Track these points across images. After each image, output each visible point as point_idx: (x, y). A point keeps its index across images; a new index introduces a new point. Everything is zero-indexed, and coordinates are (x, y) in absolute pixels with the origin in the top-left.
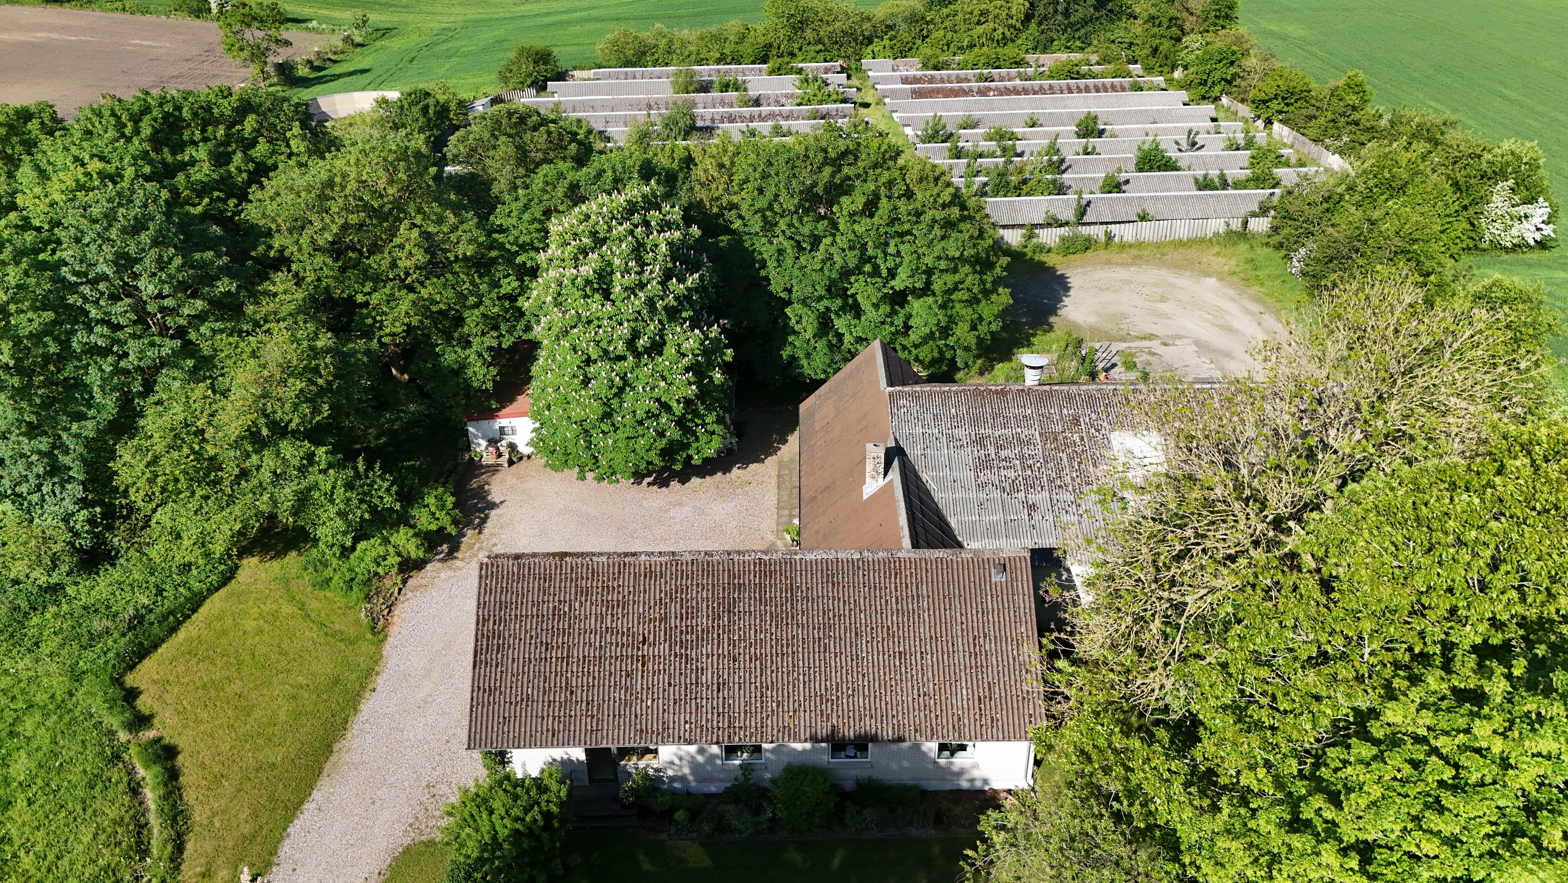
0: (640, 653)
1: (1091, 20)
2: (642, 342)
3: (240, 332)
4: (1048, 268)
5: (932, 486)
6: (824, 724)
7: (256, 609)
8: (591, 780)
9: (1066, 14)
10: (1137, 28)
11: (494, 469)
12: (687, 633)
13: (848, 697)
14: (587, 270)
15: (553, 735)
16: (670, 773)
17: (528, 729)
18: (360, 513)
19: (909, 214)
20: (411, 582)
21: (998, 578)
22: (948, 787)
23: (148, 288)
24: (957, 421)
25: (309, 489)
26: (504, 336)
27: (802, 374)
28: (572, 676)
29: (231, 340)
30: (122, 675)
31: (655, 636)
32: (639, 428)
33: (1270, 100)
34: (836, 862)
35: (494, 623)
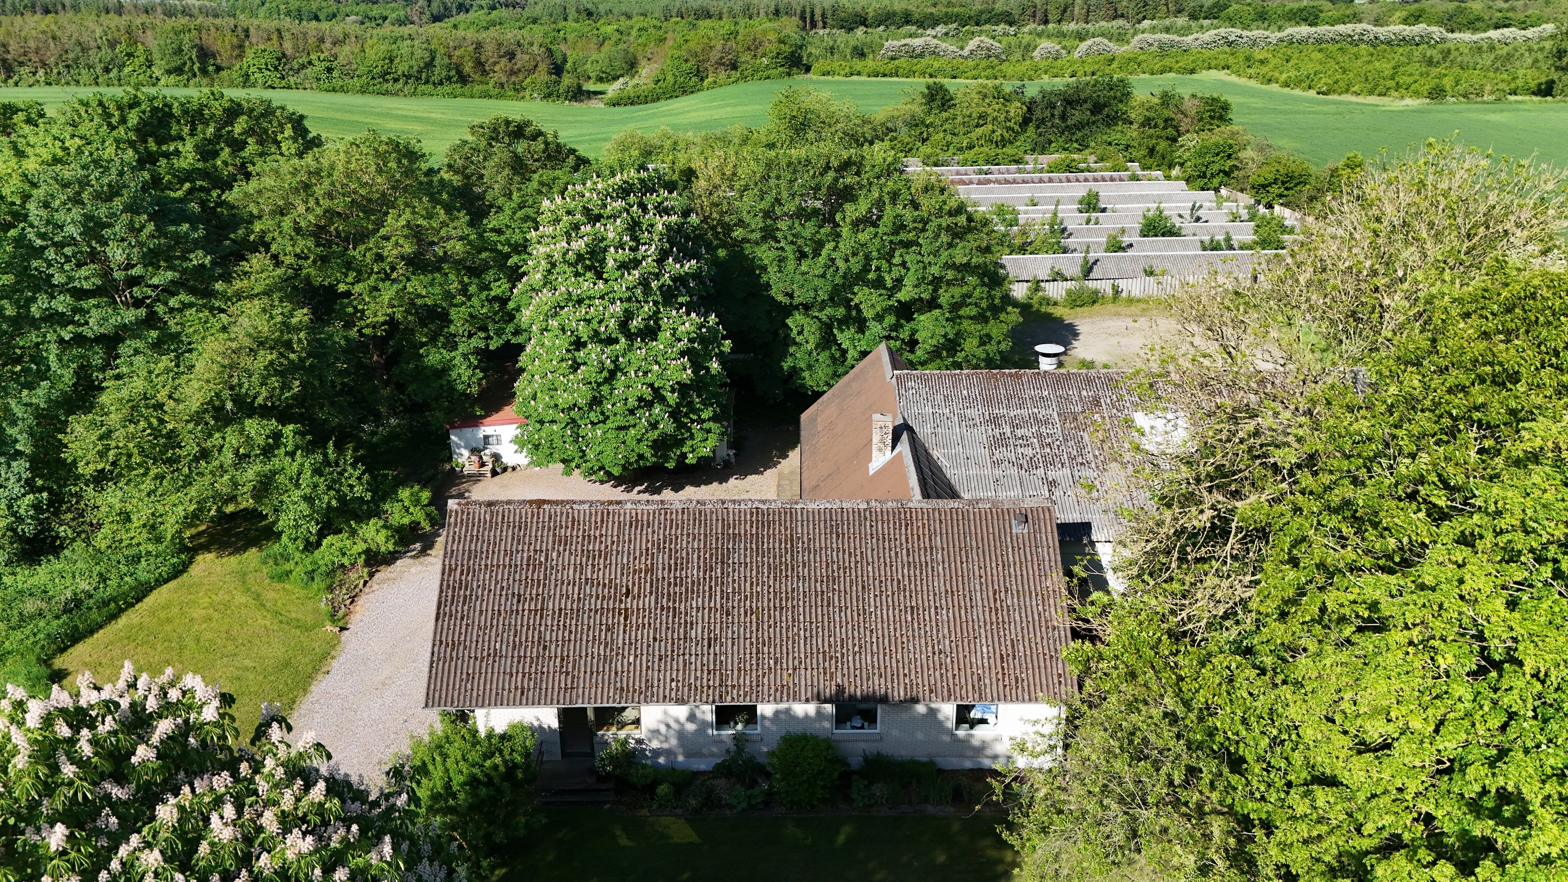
0: (623, 606)
1: (1088, 124)
2: (636, 324)
3: (212, 309)
4: (1056, 318)
5: (944, 463)
6: (828, 683)
7: (207, 600)
8: (564, 754)
9: (1063, 117)
10: (1133, 132)
11: (476, 478)
12: (676, 585)
13: (855, 654)
14: (579, 245)
15: (522, 693)
16: (655, 744)
17: (494, 686)
18: (327, 499)
19: (915, 221)
20: (377, 575)
21: (1018, 529)
22: (968, 764)
23: (116, 253)
24: (970, 402)
25: (274, 473)
26: (492, 338)
27: (803, 386)
28: (546, 630)
29: (201, 315)
30: (51, 657)
31: (640, 588)
32: (630, 418)
33: (1270, 185)
34: (841, 838)
35: (462, 573)
